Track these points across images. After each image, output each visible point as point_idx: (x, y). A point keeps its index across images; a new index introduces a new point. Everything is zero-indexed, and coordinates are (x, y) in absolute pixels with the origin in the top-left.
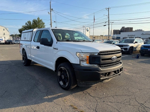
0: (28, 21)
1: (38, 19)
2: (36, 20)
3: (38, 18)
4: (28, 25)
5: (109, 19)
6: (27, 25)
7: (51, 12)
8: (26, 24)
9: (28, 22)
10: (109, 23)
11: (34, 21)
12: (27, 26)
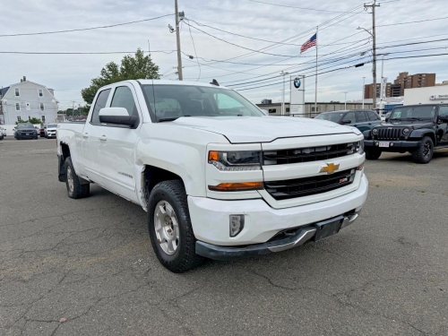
0: (109, 62)
1: (139, 54)
2: (132, 59)
3: (139, 51)
4: (109, 77)
5: (374, 41)
6: (107, 75)
7: (177, 23)
8: (103, 72)
9: (108, 67)
10: (374, 55)
11: (126, 62)
12: (105, 80)
